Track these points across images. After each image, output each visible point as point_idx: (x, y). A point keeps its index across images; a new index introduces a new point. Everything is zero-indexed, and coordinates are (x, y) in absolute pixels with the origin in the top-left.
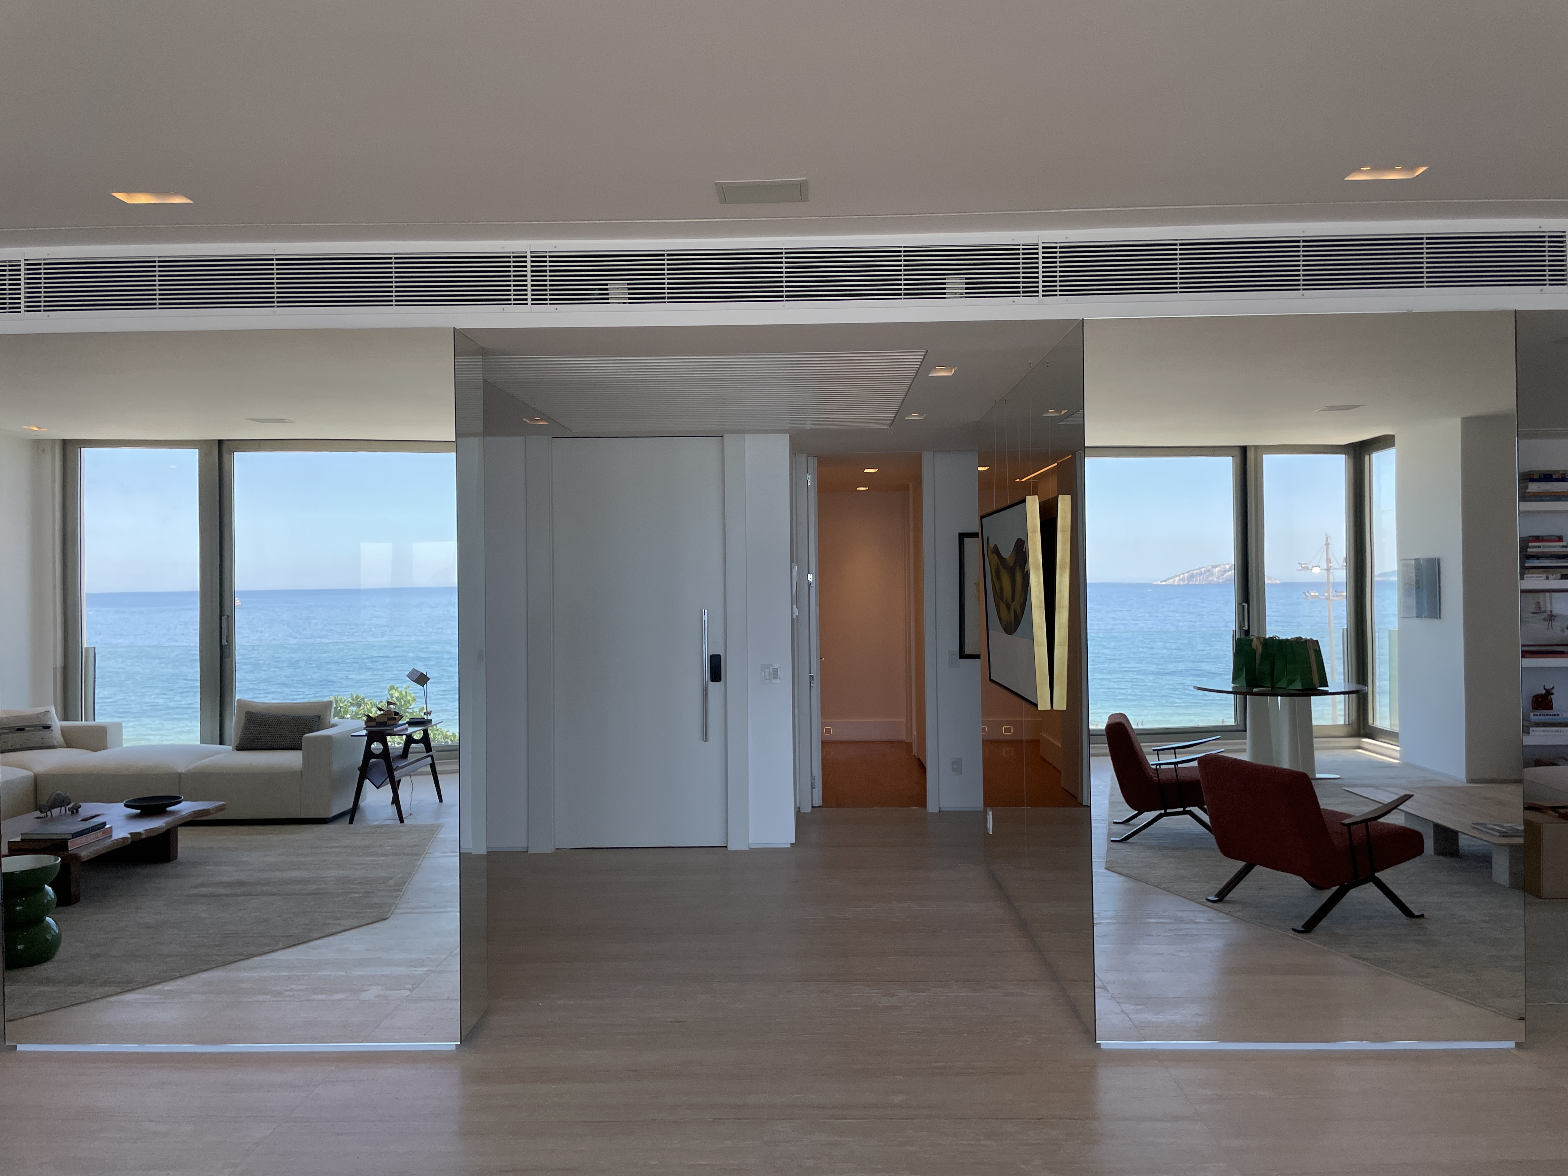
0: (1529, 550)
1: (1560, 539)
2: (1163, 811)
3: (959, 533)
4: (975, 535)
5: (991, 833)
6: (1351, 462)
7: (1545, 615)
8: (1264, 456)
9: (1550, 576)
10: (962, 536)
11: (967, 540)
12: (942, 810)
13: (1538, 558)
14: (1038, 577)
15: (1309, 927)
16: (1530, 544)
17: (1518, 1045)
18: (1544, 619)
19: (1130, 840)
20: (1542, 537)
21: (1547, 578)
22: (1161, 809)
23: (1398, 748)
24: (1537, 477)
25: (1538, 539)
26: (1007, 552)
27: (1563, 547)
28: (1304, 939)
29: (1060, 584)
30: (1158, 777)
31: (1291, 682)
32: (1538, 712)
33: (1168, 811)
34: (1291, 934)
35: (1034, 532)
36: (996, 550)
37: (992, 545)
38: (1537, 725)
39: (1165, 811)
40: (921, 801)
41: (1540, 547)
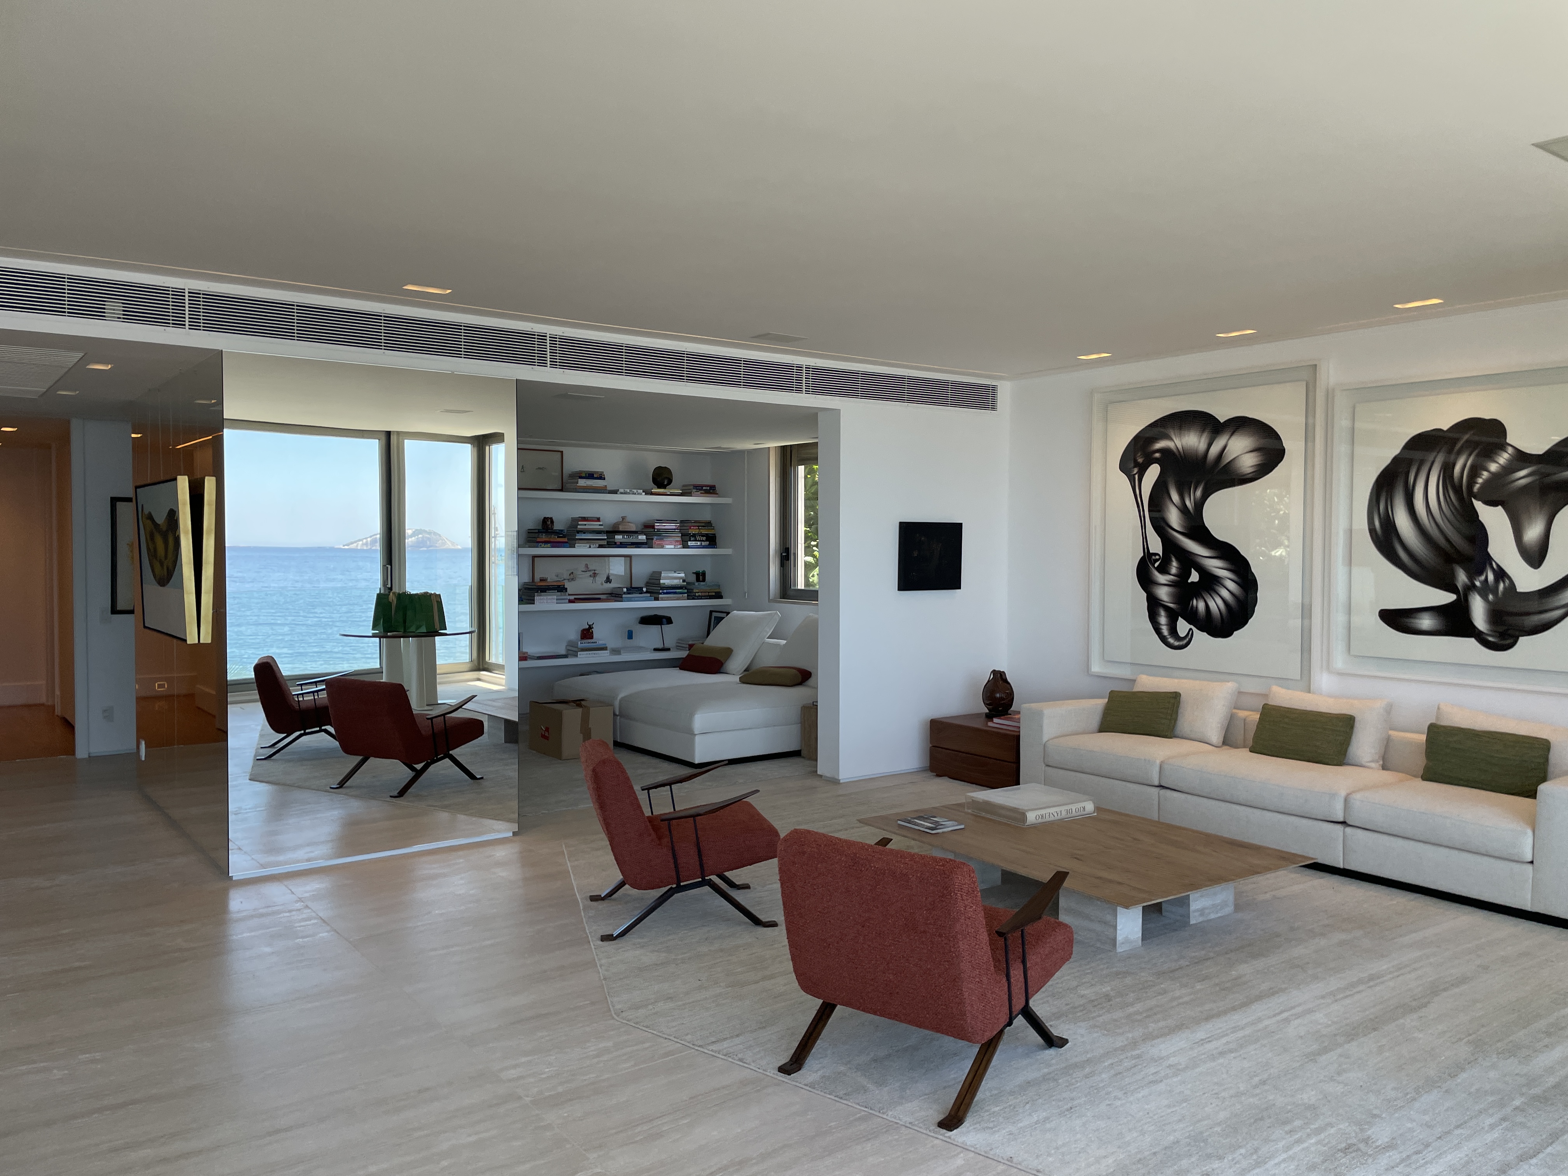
0: (579, 527)
1: (598, 520)
2: (303, 732)
3: (111, 498)
4: (129, 500)
5: (143, 759)
6: (475, 449)
7: (591, 573)
8: (405, 441)
9: (592, 546)
10: (114, 501)
11: (119, 505)
12: (91, 755)
13: (584, 533)
14: (188, 539)
15: (402, 793)
16: (579, 523)
17: (514, 834)
18: (590, 576)
19: (274, 757)
20: (587, 517)
21: (590, 547)
22: (300, 731)
23: (504, 677)
24: (584, 475)
25: (584, 519)
26: (161, 518)
27: (600, 525)
28: (399, 801)
29: (206, 546)
30: (299, 706)
31: (418, 627)
32: (584, 641)
33: (307, 731)
34: (389, 799)
35: (184, 504)
36: (150, 517)
37: (146, 512)
38: (583, 650)
39: (305, 731)
40: (70, 750)
41: (586, 525)
